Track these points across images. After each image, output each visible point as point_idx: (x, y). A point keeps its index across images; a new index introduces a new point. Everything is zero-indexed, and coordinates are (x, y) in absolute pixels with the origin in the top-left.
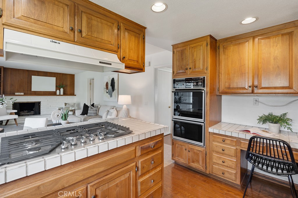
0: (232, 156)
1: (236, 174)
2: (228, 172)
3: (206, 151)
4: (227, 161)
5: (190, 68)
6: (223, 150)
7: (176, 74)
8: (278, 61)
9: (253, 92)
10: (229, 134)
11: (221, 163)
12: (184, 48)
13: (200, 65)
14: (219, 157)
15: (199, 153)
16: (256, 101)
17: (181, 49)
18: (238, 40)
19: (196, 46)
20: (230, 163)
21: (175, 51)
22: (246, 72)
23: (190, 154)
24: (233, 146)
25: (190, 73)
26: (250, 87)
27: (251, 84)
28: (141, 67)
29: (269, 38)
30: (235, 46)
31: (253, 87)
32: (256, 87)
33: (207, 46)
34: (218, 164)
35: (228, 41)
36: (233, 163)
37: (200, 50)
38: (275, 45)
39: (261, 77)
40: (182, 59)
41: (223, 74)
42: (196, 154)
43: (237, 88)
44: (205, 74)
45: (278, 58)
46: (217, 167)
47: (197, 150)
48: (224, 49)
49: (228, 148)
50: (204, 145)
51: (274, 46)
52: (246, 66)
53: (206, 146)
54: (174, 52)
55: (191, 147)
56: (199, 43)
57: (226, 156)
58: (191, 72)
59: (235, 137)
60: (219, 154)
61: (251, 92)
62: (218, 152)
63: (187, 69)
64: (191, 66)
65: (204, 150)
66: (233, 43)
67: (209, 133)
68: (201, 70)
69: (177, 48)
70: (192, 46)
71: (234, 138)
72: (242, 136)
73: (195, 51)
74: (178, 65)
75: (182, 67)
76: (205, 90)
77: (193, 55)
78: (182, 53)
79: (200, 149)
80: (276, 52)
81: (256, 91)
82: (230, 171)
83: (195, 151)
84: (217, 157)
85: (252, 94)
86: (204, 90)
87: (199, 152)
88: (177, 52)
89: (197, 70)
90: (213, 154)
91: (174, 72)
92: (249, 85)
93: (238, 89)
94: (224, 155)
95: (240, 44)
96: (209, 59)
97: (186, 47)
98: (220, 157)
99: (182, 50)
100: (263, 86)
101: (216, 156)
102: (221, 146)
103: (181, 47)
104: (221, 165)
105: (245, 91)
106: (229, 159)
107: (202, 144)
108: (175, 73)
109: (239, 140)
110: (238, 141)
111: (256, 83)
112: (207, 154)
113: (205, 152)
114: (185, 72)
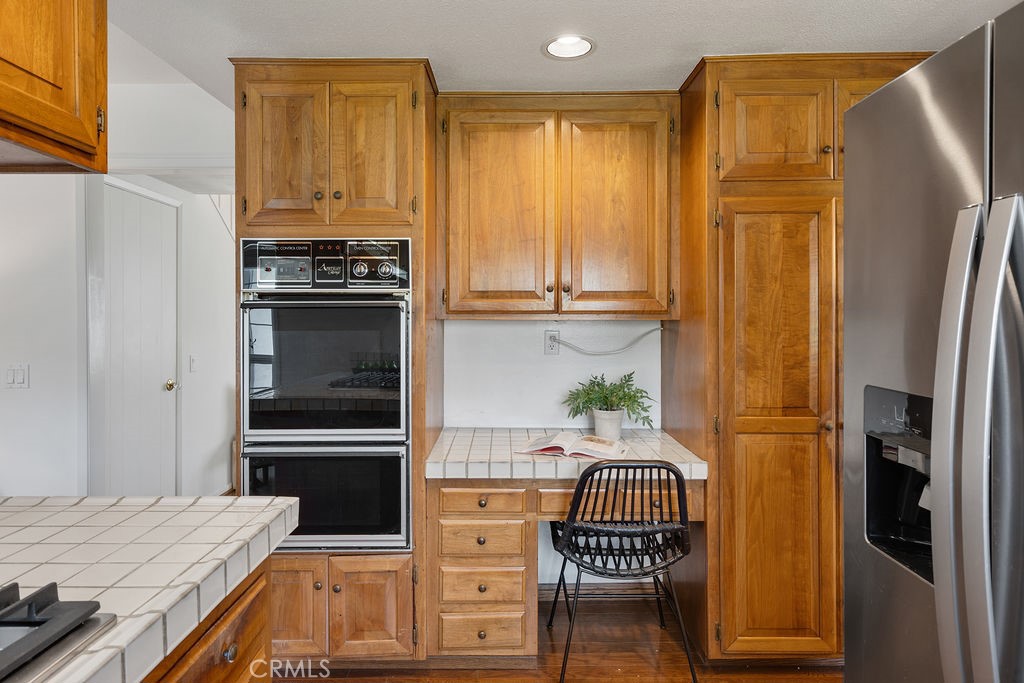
0: (510, 556)
1: (524, 619)
2: (497, 621)
3: (414, 566)
4: (494, 579)
5: (337, 196)
6: (479, 542)
7: (259, 214)
8: (622, 208)
9: (557, 309)
10: (500, 473)
11: (474, 595)
12: (304, 89)
13: (384, 185)
14: (465, 574)
15: (384, 586)
16: (553, 338)
17: (289, 90)
18: (512, 110)
19: (366, 96)
20: (506, 585)
21: (253, 94)
22: (538, 235)
23: (342, 602)
24: (514, 515)
25: (335, 215)
26: (549, 290)
27: (550, 280)
28: (87, 136)
29: (599, 128)
30: (502, 133)
31: (560, 289)
32: (568, 290)
33: (414, 106)
34: (461, 603)
35: (477, 107)
36: (515, 579)
37: (384, 114)
38: (616, 155)
39: (579, 257)
40: (296, 142)
41: (460, 235)
42: (371, 592)
43: (508, 295)
44: (406, 230)
45: (623, 199)
46: (460, 617)
47: (373, 572)
48: (466, 138)
49: (498, 526)
50: (408, 542)
51: (612, 157)
52: (539, 212)
53: (415, 544)
54: (242, 101)
55: (345, 569)
56: (379, 86)
57: (489, 561)
58: (343, 213)
59: (521, 480)
60: (464, 560)
61: (552, 308)
62: (459, 557)
63: (318, 196)
64: (341, 183)
65: (408, 562)
66: (495, 121)
67: (424, 482)
68: (386, 209)
69: (262, 81)
70: (346, 89)
71: (518, 483)
72: (546, 469)
73: (357, 118)
74: (268, 167)
75: (294, 183)
76: (408, 298)
77: (351, 137)
78: (293, 111)
79: (387, 563)
80: (618, 178)
81: (567, 303)
82: (505, 615)
83: (366, 580)
84: (459, 575)
85: (556, 317)
86: (402, 298)
87: (383, 582)
88: (266, 103)
89: (370, 206)
90: (443, 568)
91: (250, 204)
92: (547, 284)
93: (512, 297)
94: (484, 560)
95: (517, 127)
96: (424, 166)
97: (316, 87)
98: (470, 574)
99: (291, 99)
100: (587, 287)
101: (452, 573)
102: (471, 528)
103: (281, 81)
104: (474, 603)
105: (535, 305)
106: (499, 569)
107: (397, 540)
108: (254, 208)
109: (535, 486)
110: (532, 491)
111: (566, 279)
112: (419, 578)
113: (408, 572)
114: (312, 209)
